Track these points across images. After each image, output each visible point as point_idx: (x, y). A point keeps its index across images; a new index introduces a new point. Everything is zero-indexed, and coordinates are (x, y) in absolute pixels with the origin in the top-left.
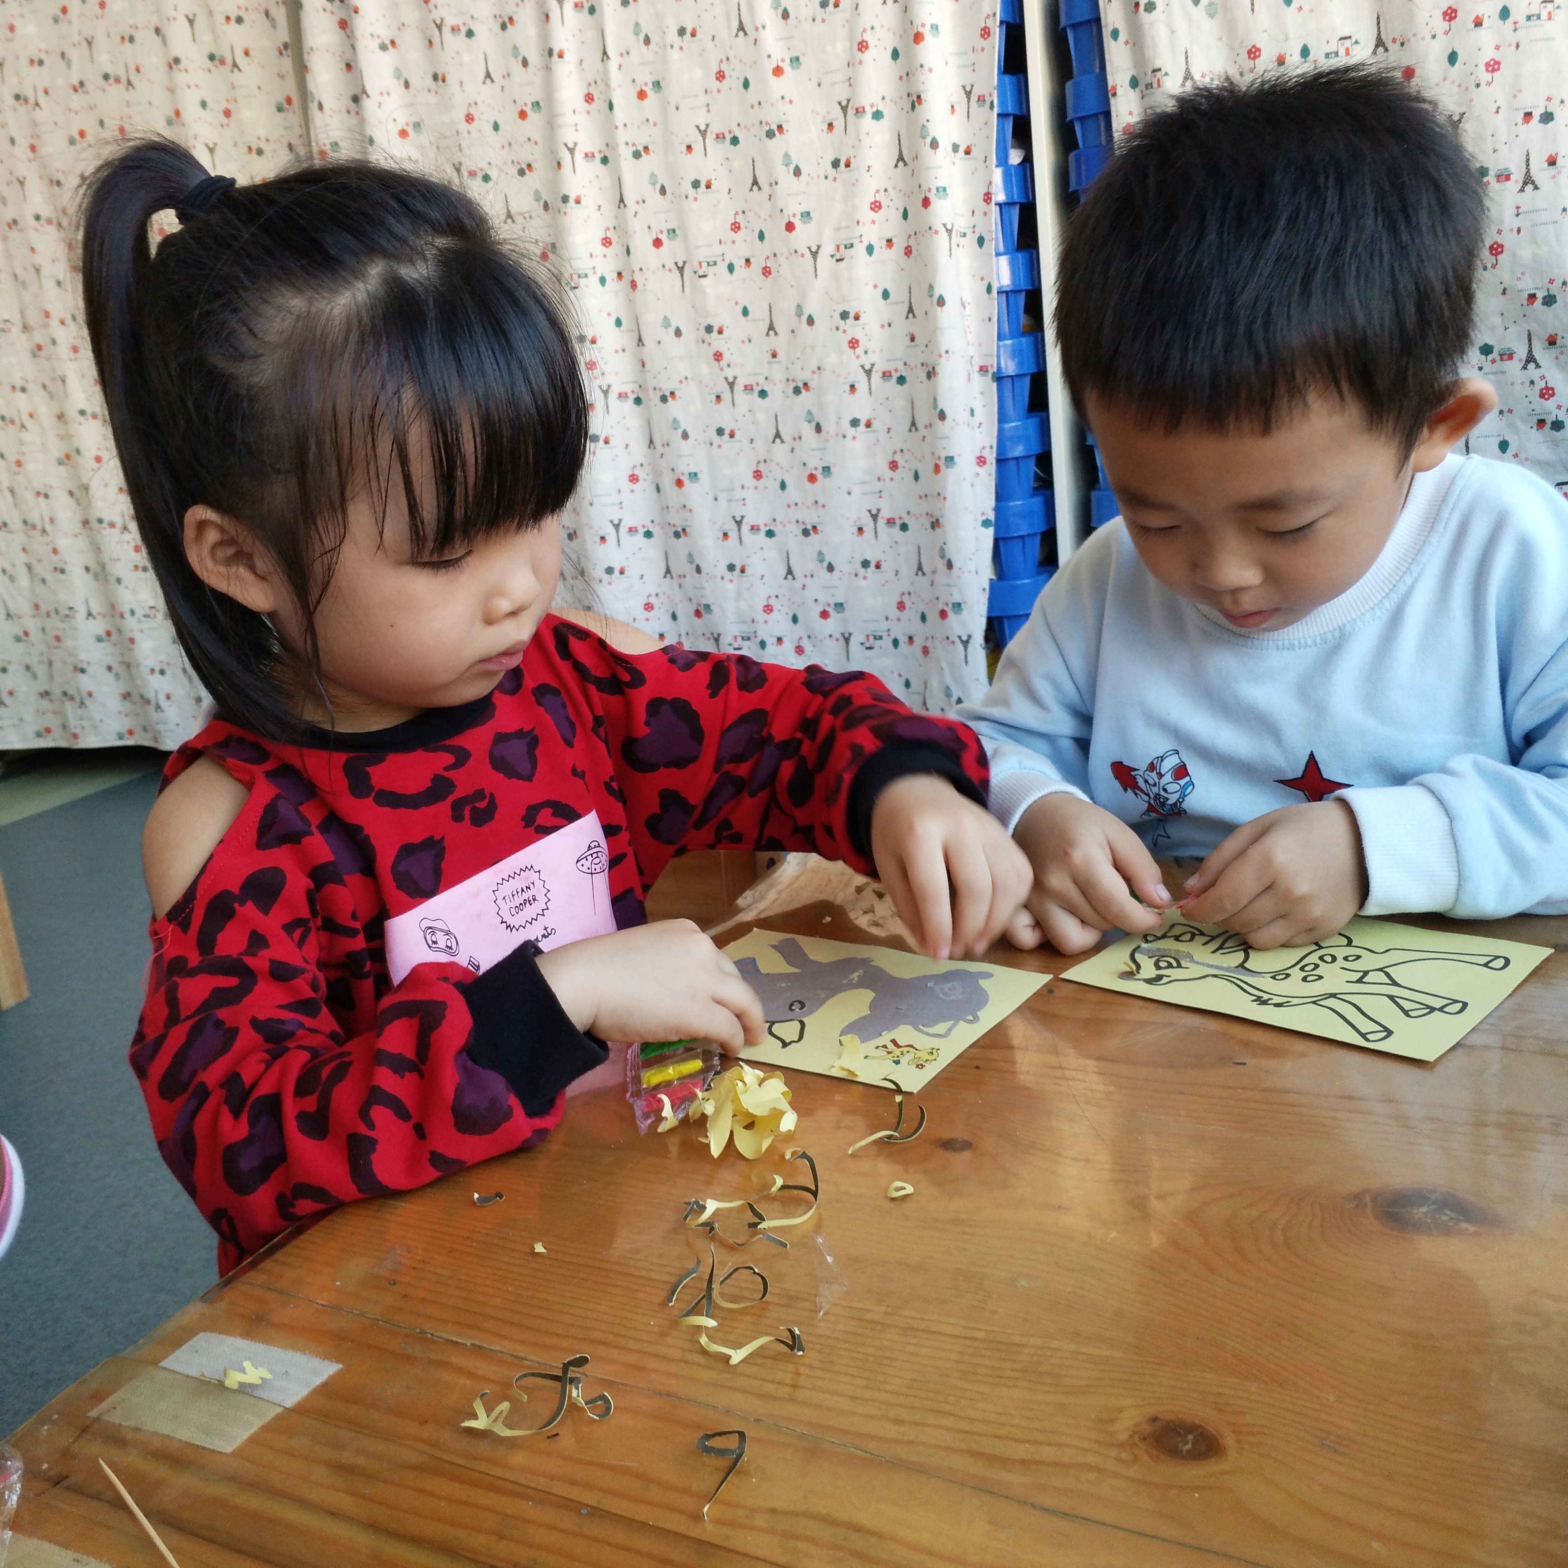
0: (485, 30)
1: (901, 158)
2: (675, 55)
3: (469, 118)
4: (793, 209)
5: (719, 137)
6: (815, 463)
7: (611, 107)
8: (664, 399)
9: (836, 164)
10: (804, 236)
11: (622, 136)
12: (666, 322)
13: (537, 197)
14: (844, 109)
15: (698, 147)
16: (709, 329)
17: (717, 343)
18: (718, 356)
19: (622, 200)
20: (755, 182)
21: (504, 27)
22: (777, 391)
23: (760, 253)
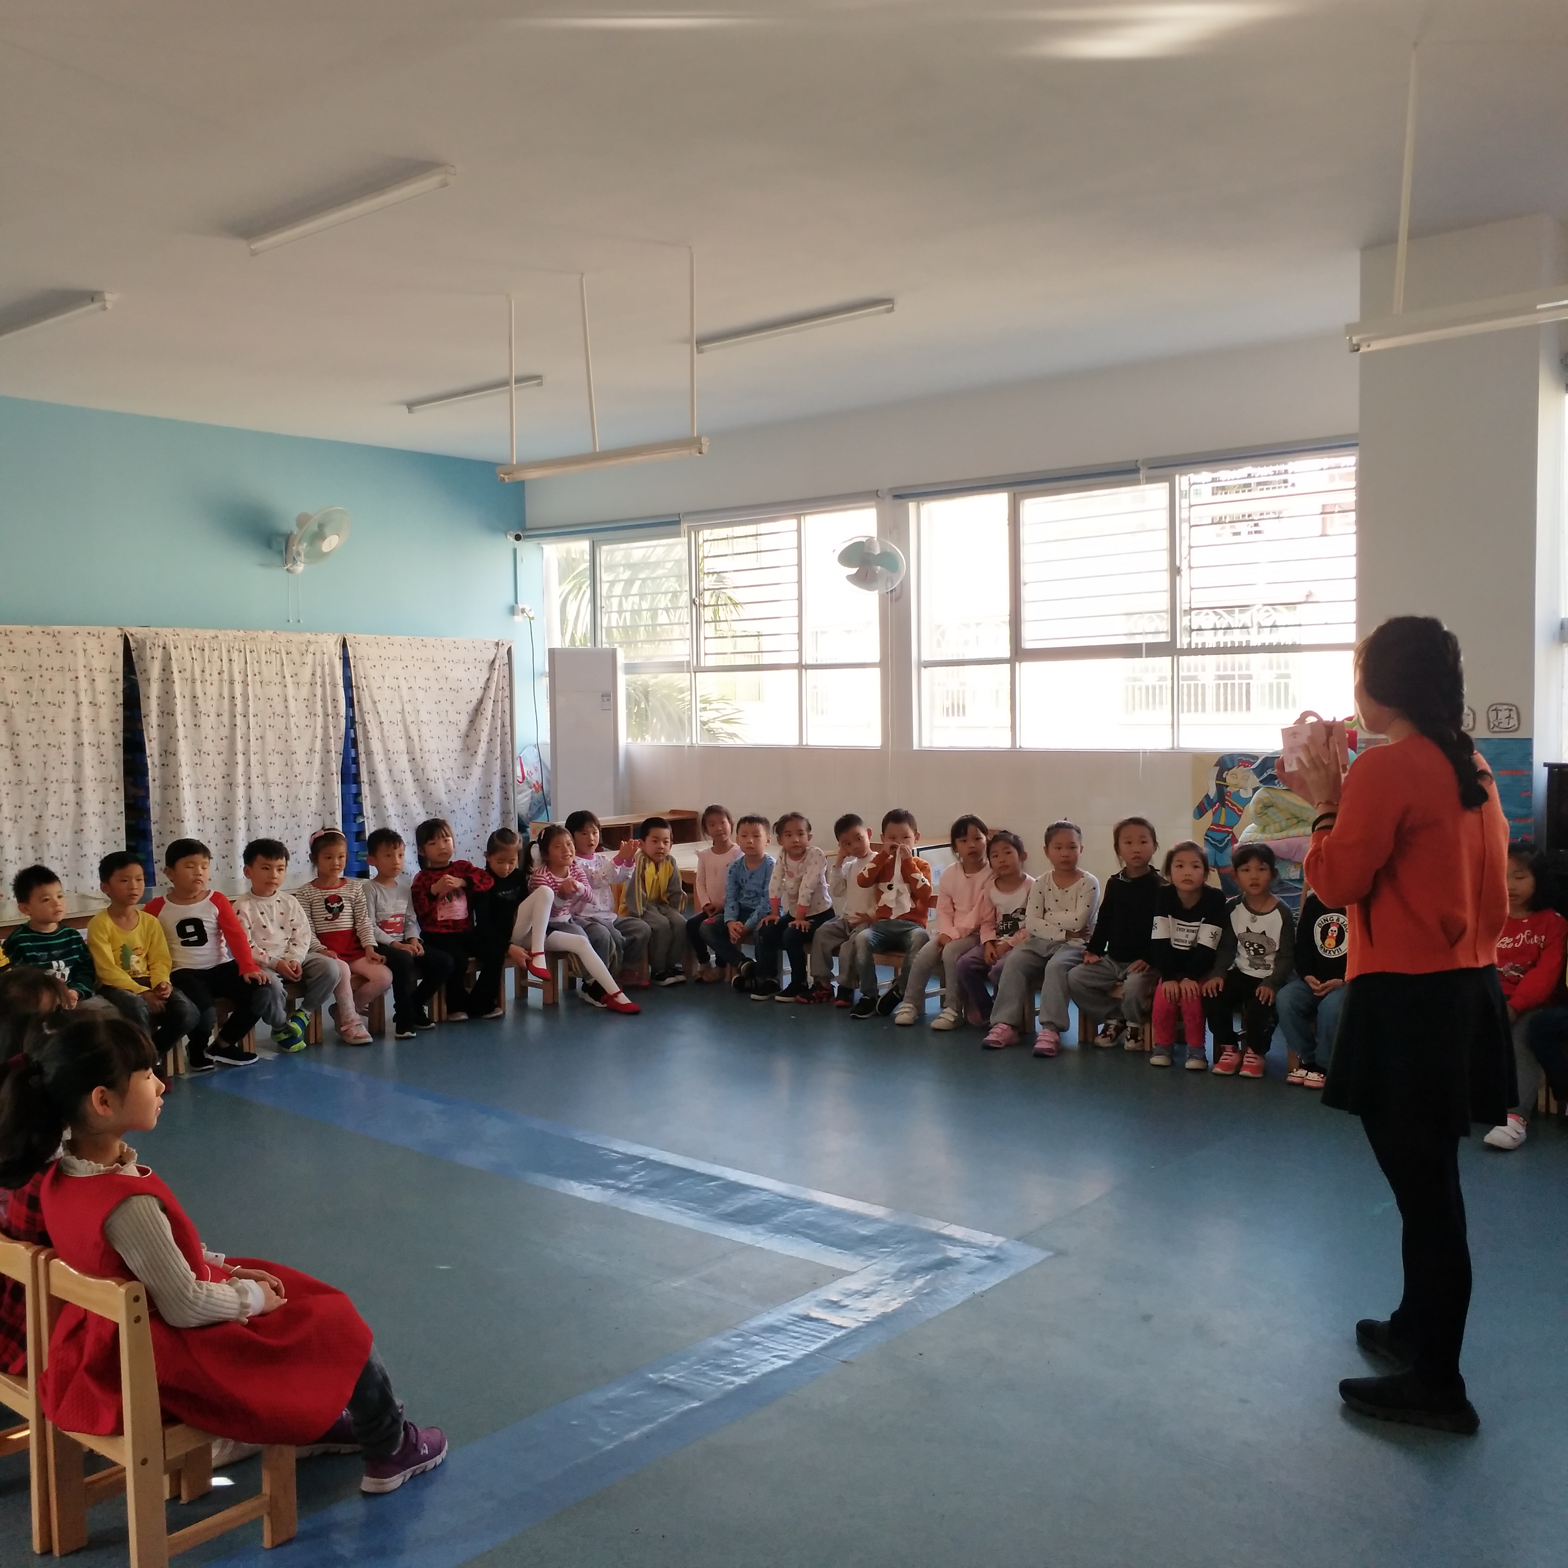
0: (213, 715)
1: (322, 763)
2: (267, 731)
3: (206, 738)
4: (297, 772)
5: (278, 752)
6: (297, 835)
7: (249, 741)
8: (256, 818)
9: (308, 762)
10: (299, 779)
11: (252, 749)
12: (259, 798)
13: (223, 761)
14: (311, 750)
15: (272, 754)
16: (271, 800)
17: (273, 804)
18: (273, 807)
19: (249, 765)
20: (287, 765)
21: (218, 716)
22: (287, 816)
23: (286, 782)
